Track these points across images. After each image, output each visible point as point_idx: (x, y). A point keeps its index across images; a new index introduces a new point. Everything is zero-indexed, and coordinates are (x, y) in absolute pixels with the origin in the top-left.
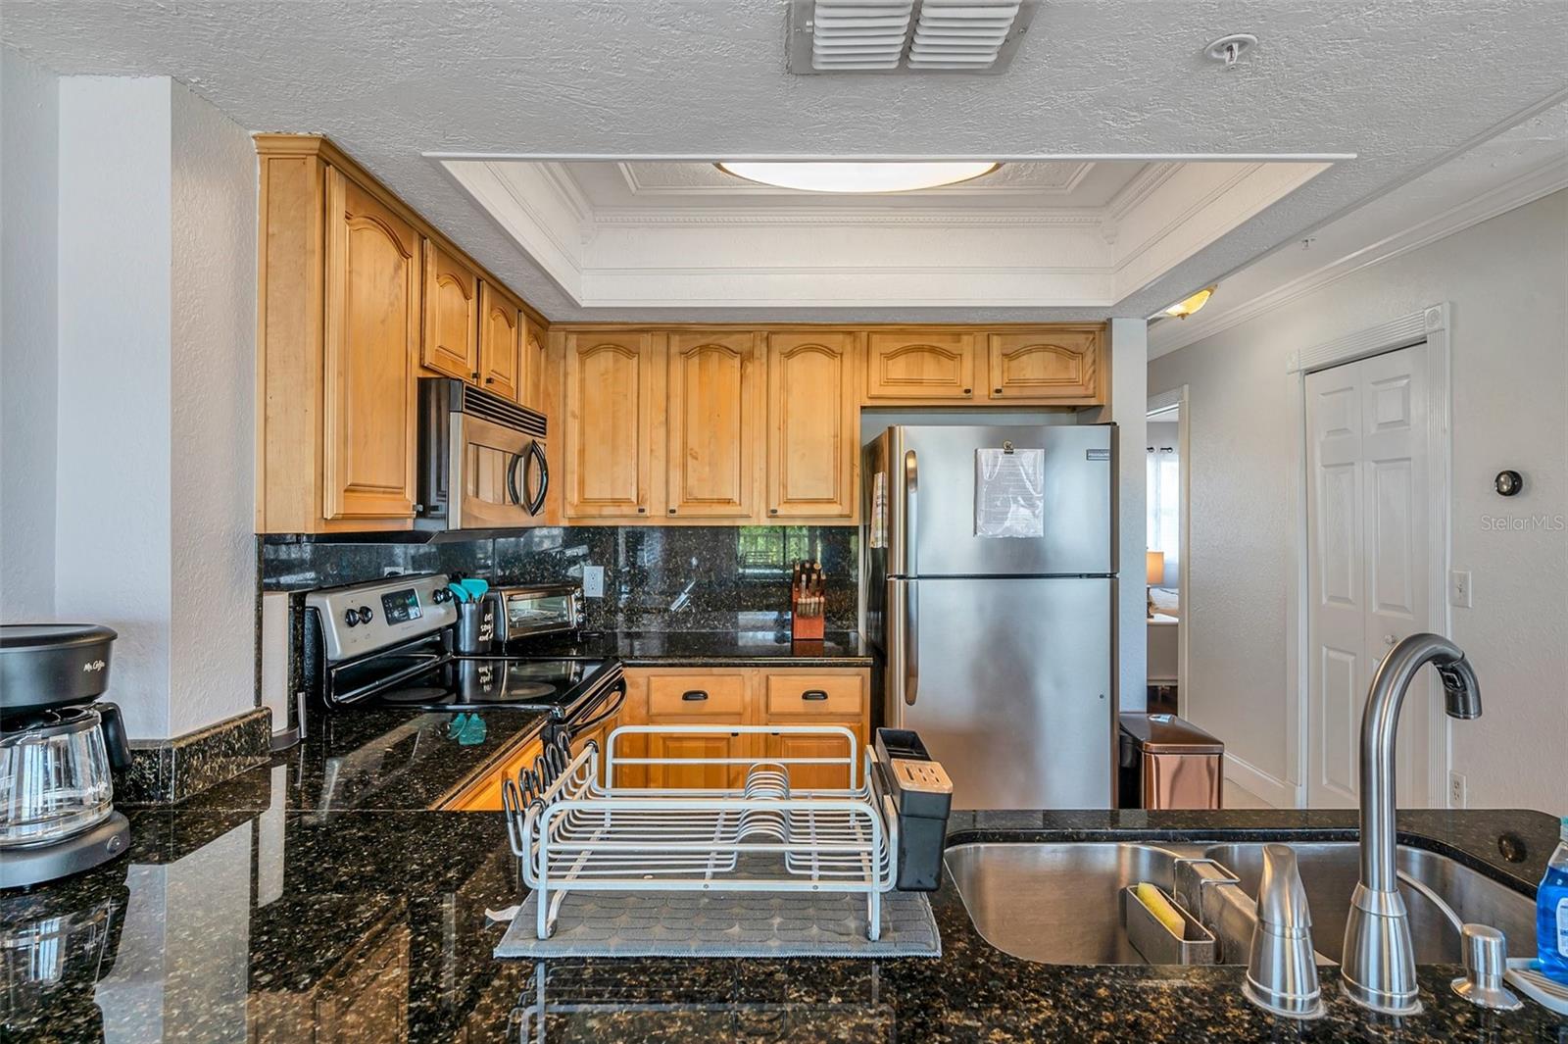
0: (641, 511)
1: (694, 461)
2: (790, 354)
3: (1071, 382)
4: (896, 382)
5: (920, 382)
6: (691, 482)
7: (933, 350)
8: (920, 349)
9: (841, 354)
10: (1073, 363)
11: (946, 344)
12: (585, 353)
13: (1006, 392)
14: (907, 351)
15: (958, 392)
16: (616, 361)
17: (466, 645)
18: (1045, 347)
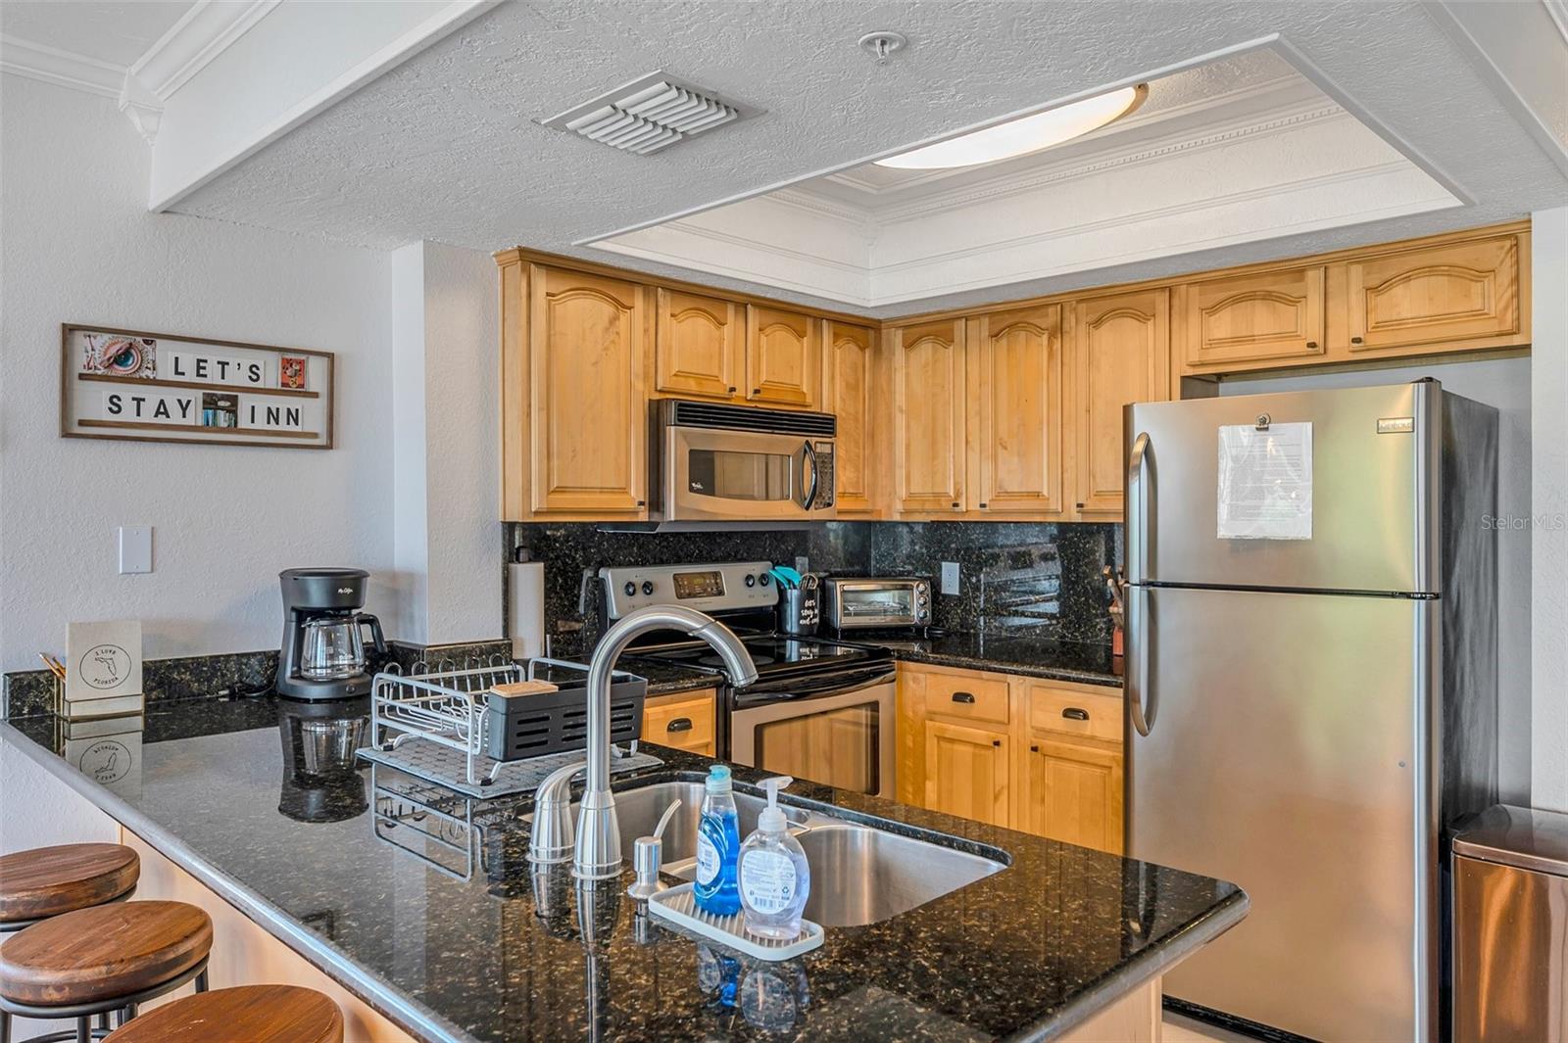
0: (956, 505)
1: (1004, 451)
2: (1097, 323)
3: (1478, 314)
4: (1221, 342)
5: (1251, 339)
6: (1001, 474)
7: (1268, 297)
8: (1251, 297)
9: (1154, 316)
10: (1476, 287)
11: (1284, 287)
12: (910, 345)
13: (1373, 340)
14: (1236, 300)
15: (1300, 347)
16: (935, 351)
17: (792, 627)
18: (1432, 270)
